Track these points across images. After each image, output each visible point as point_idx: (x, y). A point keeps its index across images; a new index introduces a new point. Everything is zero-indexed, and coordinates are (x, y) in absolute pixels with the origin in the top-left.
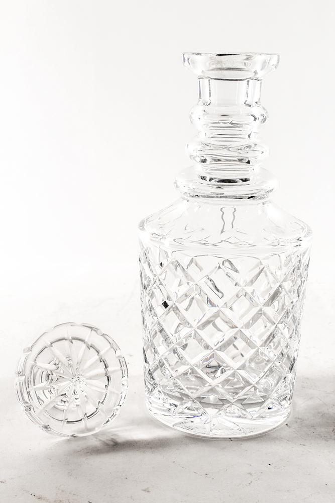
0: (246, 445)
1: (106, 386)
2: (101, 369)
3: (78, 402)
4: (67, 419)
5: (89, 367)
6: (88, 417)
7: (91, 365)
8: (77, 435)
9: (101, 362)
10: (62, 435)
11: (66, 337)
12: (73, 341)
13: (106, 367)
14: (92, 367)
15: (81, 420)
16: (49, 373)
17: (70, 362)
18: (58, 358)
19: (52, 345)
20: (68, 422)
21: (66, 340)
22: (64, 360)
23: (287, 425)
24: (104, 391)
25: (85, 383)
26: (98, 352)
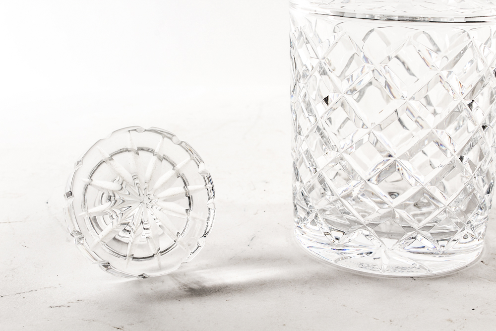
0: (435, 285)
1: (187, 210)
2: (179, 188)
3: (149, 233)
4: (133, 255)
5: (162, 185)
6: (161, 253)
7: (164, 183)
8: (148, 274)
9: (178, 177)
10: (128, 276)
11: (129, 147)
12: (140, 152)
13: (186, 185)
14: (167, 184)
15: (153, 256)
16: (111, 194)
17: (136, 181)
18: (121, 177)
19: (113, 157)
20: (133, 258)
21: (129, 151)
22: (129, 178)
23: (482, 261)
24: (185, 217)
25: (159, 208)
26: (173, 165)
